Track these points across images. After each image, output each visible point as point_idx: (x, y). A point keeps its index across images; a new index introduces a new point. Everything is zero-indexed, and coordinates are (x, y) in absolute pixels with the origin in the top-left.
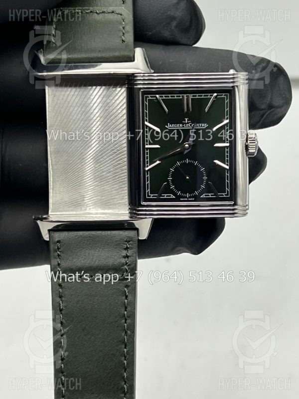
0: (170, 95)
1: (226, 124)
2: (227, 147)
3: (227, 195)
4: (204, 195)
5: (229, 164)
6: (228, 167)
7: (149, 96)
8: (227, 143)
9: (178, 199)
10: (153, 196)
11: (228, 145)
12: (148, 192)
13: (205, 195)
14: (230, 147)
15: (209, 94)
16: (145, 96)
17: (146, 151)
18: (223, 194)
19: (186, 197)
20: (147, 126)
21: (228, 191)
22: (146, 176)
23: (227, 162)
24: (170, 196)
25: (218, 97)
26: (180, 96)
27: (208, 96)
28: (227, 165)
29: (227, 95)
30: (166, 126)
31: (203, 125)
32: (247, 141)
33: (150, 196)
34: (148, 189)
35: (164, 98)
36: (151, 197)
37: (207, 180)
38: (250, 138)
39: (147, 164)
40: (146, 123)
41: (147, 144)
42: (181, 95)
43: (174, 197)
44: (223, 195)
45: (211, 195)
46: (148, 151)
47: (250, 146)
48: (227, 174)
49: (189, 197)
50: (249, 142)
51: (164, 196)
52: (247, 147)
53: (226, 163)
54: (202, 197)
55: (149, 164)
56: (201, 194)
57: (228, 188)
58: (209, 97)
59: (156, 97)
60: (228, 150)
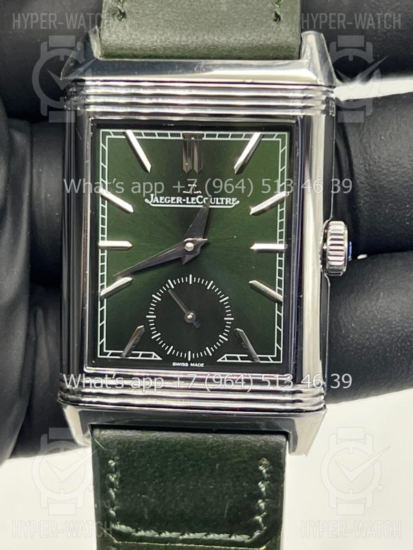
0: (156, 132)
1: (281, 202)
2: (280, 252)
3: (278, 359)
4: (225, 356)
5: (282, 289)
6: (281, 297)
7: (111, 131)
8: (281, 242)
9: (166, 363)
10: (112, 355)
11: (282, 247)
12: (102, 345)
13: (228, 358)
14: (288, 252)
15: (244, 133)
16: (102, 130)
17: (100, 254)
18: (269, 356)
19: (185, 360)
20: (104, 198)
21: (278, 351)
22: (100, 309)
23: (280, 286)
24: (150, 356)
25: (263, 139)
26: (179, 135)
27: (241, 136)
28: (280, 292)
29: (283, 137)
30: (146, 200)
31: (228, 200)
32: (325, 240)
33: (107, 354)
34: (102, 338)
35: (144, 137)
36: (108, 356)
37: (234, 324)
38: (331, 234)
39: (102, 281)
40: (104, 192)
41: (103, 239)
42: (181, 132)
43: (159, 358)
44: (267, 359)
45: (242, 358)
46: (105, 254)
47: (331, 253)
48: (279, 313)
49: (192, 361)
50: (329, 242)
51: (137, 355)
52: (324, 254)
53: (277, 288)
54: (220, 360)
55: (105, 283)
56: (218, 354)
57: (279, 343)
58: (243, 139)
59: (124, 134)
60: (283, 259)
